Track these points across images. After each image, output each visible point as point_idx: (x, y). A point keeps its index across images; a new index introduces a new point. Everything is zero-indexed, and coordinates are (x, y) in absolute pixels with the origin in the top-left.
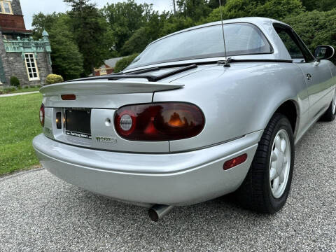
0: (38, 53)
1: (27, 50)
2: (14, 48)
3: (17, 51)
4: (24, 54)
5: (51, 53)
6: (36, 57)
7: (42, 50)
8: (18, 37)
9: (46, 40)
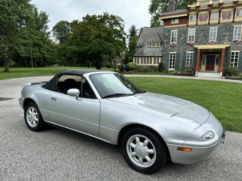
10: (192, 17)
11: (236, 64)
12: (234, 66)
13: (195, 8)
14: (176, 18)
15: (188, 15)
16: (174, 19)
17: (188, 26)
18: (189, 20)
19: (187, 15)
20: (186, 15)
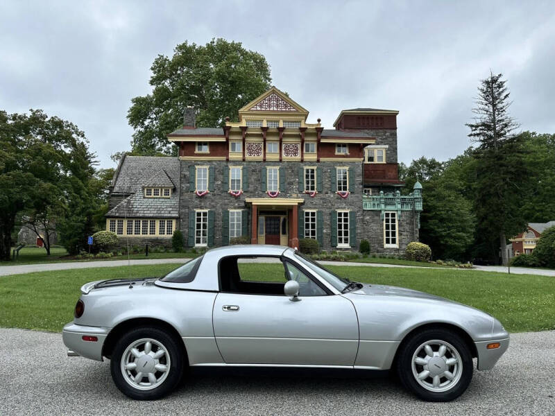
0: (402, 211)
1: (389, 208)
2: (374, 204)
3: (376, 209)
4: (384, 213)
5: (421, 212)
6: (400, 216)
7: (409, 208)
8: (382, 192)
9: (417, 195)
10: (234, 145)
11: (313, 233)
12: (310, 236)
13: (239, 130)
14: (205, 143)
15: (228, 140)
16: (200, 144)
17: (228, 160)
18: (230, 151)
19: (225, 140)
20: (223, 140)
